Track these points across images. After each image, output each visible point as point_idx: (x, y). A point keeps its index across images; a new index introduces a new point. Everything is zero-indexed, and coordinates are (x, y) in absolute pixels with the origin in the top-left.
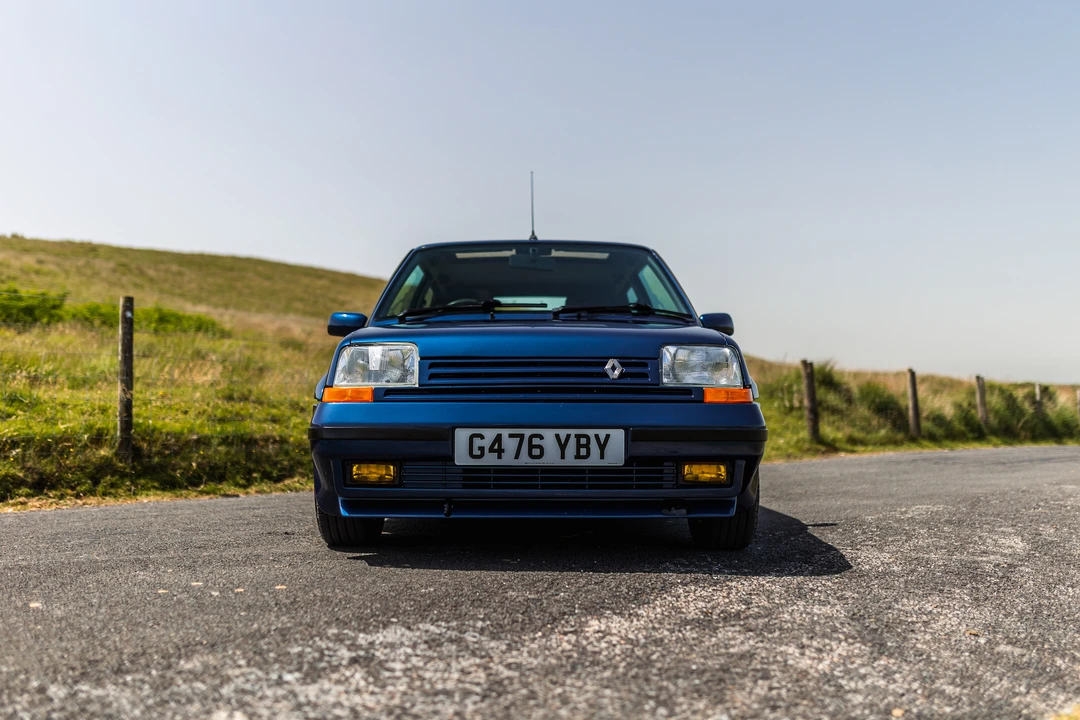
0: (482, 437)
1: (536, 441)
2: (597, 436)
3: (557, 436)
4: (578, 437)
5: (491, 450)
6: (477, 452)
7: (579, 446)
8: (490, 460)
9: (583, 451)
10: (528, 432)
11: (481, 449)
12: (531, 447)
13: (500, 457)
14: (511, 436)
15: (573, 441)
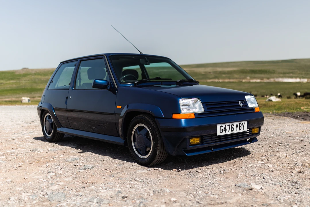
0: (222, 126)
1: (232, 126)
2: (243, 123)
3: (236, 124)
4: (240, 124)
5: (224, 130)
6: (221, 131)
7: (240, 127)
8: (224, 133)
9: (240, 129)
10: (231, 124)
11: (222, 130)
12: (232, 128)
13: (226, 132)
14: (228, 125)
15: (239, 125)
